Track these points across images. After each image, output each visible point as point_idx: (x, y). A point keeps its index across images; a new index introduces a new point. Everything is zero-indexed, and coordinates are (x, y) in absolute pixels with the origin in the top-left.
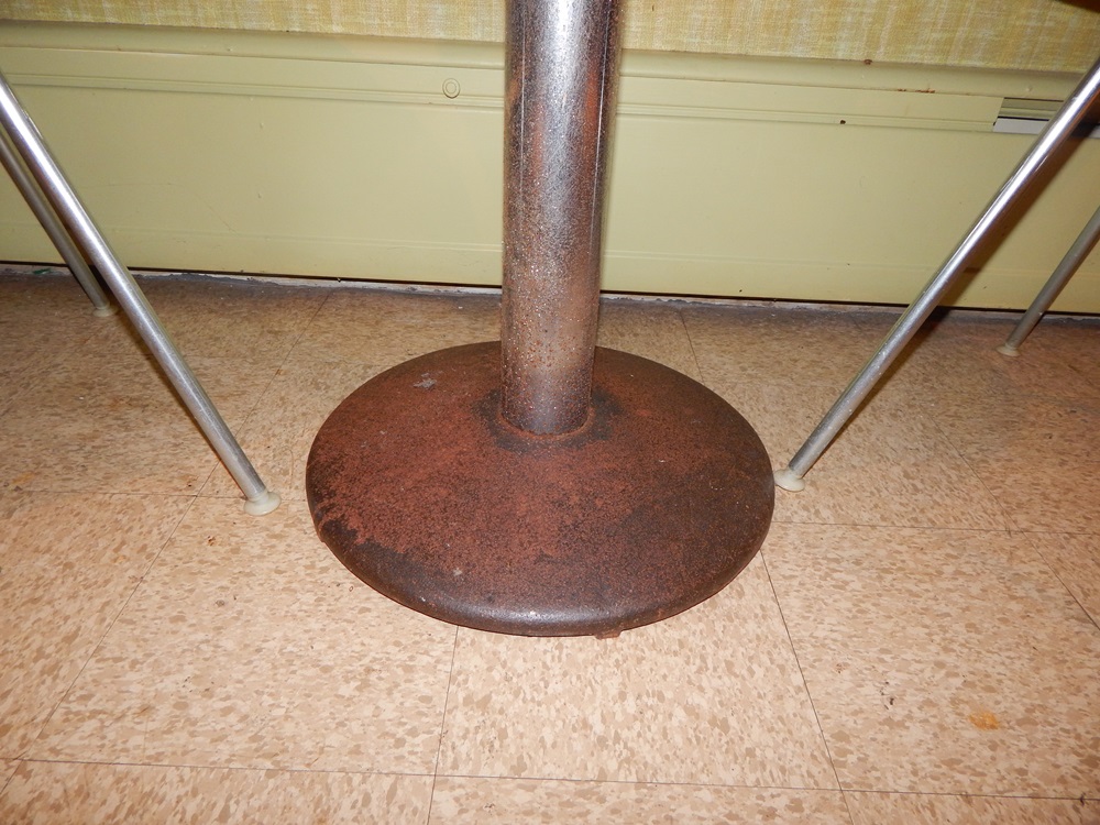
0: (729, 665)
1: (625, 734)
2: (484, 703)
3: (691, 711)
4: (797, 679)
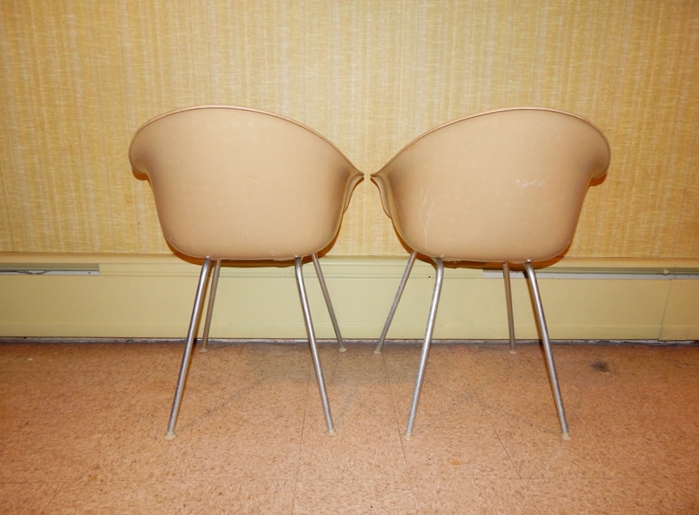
0: (383, 453)
2: (310, 464)
4: (403, 455)
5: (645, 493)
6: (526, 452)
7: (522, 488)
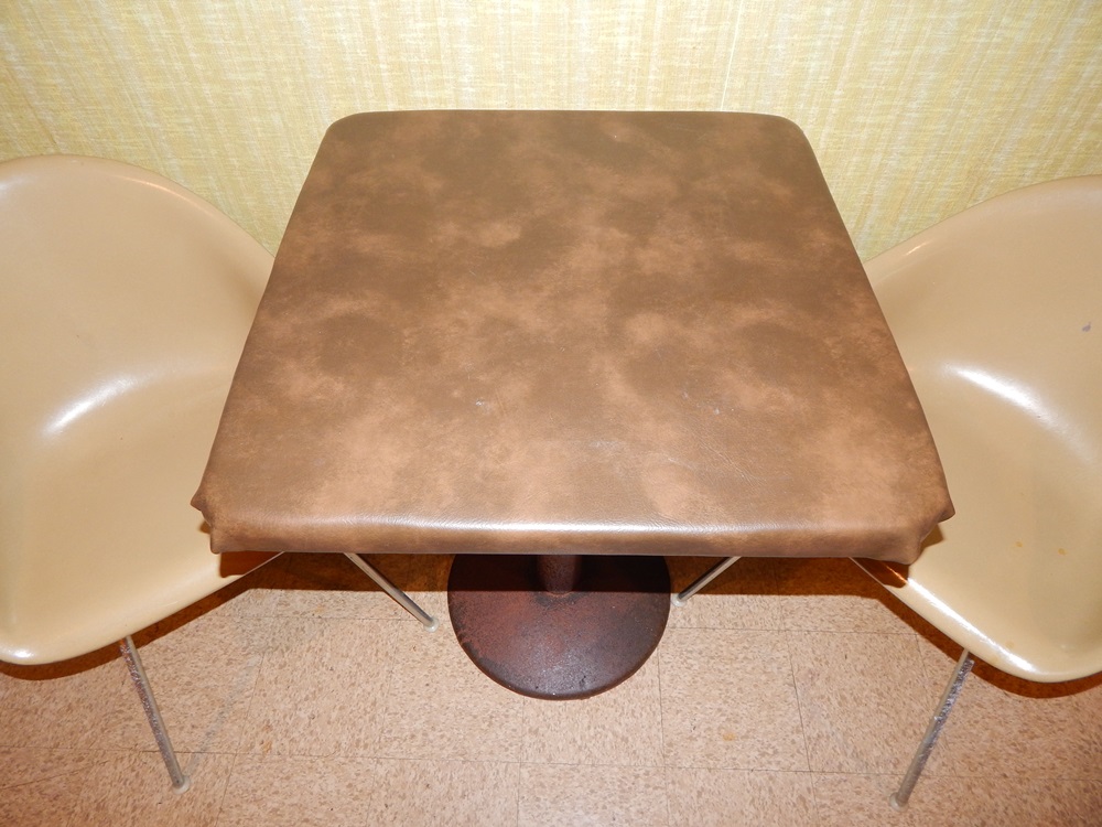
0: (633, 711)
1: (588, 744)
2: (536, 732)
3: (615, 734)
4: (659, 719)
6: (828, 716)
7: (809, 789)
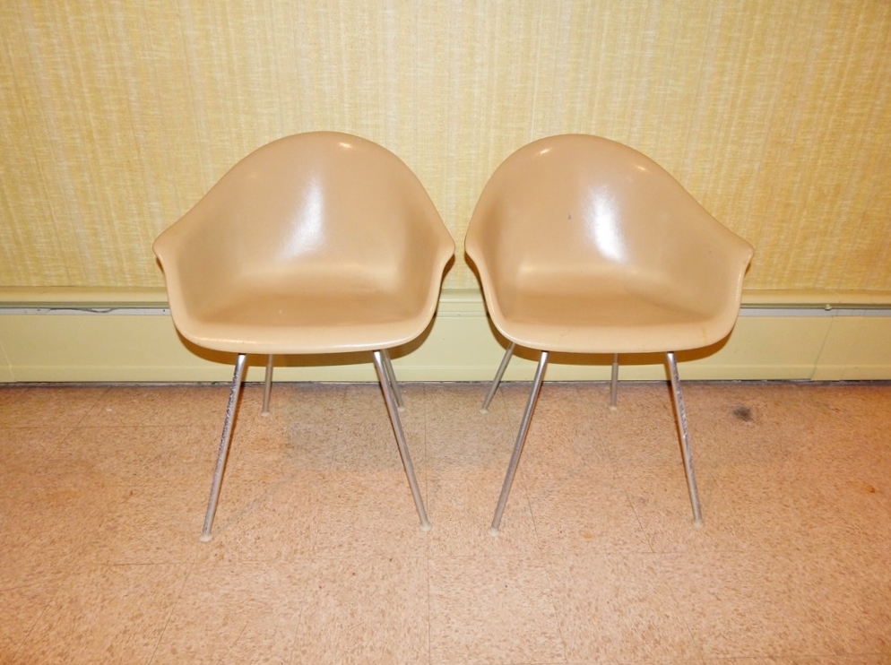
1: (480, 544)
4: (533, 528)
5: (775, 567)
6: (660, 522)
7: (654, 562)
